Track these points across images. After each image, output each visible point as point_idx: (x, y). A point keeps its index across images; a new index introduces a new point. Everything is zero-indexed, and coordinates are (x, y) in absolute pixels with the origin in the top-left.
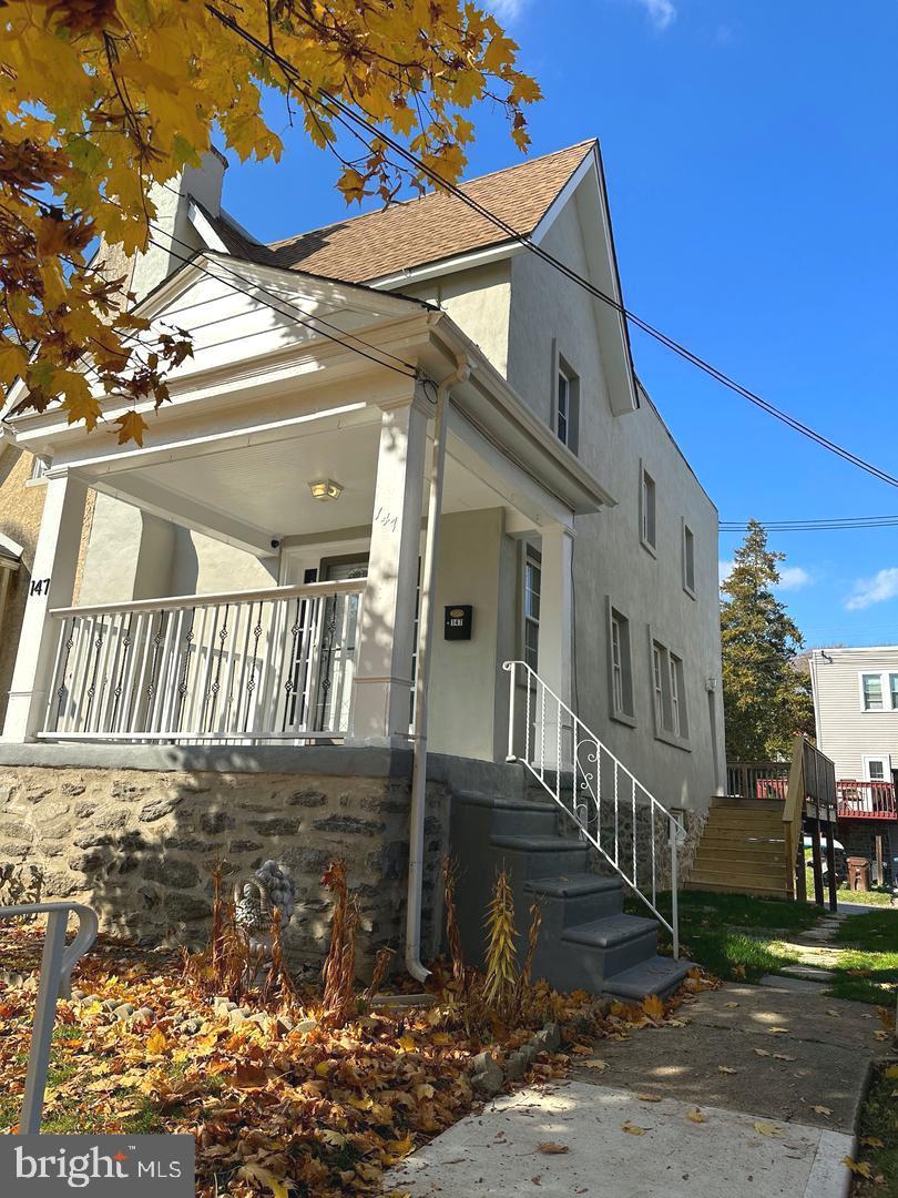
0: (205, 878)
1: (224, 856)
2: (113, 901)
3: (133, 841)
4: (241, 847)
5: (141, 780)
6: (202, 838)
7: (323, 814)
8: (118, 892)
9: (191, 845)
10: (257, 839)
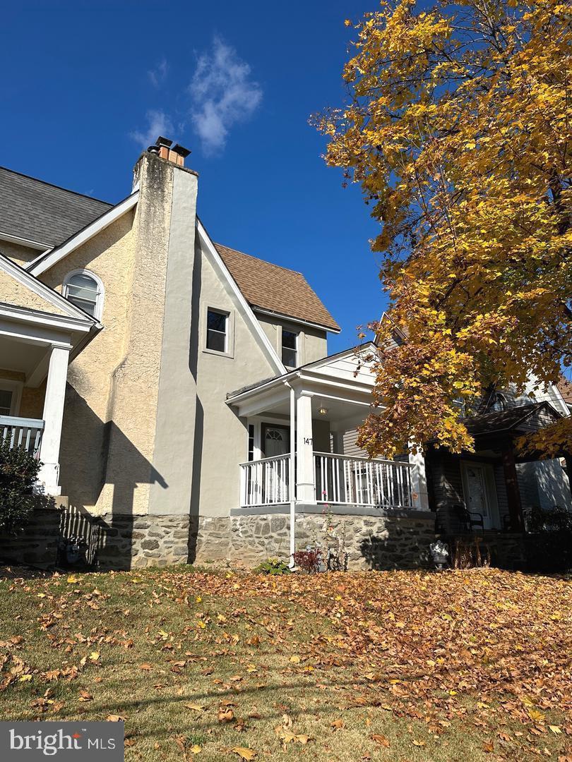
0: (399, 549)
1: (403, 541)
2: (372, 559)
3: (374, 539)
4: (406, 539)
5: (373, 519)
6: (397, 537)
7: (424, 529)
8: (373, 557)
9: (395, 539)
10: (411, 537)
